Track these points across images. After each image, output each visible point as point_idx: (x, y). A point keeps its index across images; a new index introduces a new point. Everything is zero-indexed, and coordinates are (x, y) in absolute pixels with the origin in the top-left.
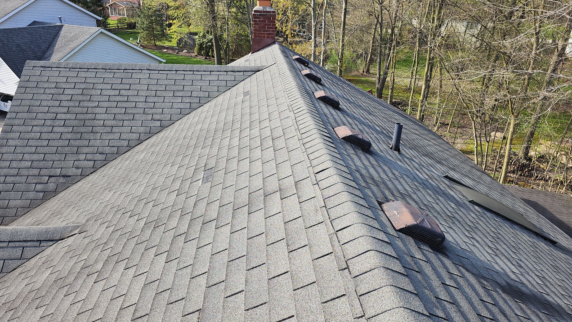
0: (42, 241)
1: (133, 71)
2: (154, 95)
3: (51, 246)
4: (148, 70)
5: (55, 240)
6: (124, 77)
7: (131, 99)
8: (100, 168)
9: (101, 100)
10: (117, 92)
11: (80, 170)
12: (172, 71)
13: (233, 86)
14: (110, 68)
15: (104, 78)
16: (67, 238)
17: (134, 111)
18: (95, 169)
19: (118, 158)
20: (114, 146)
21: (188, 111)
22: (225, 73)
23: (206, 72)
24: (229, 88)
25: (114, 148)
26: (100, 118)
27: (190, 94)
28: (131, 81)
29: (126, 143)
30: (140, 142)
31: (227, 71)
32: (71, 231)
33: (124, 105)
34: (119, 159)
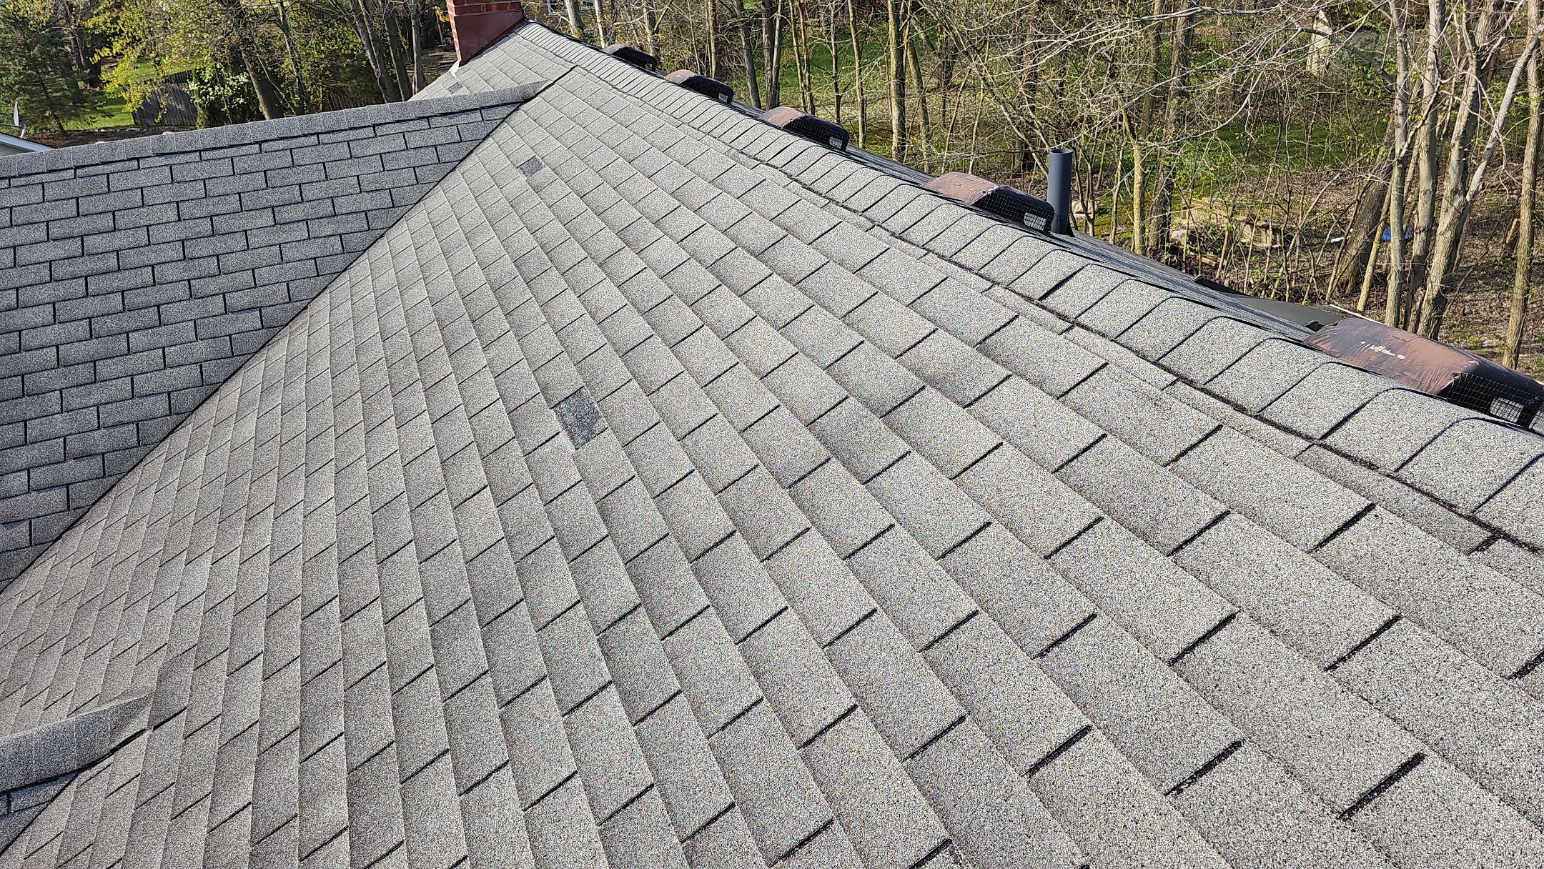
0: (13, 790)
1: (107, 168)
2: (210, 232)
3: (54, 798)
4: (162, 155)
5: (62, 775)
6: (84, 194)
7: (131, 258)
8: (94, 504)
9: (25, 282)
10: (74, 247)
11: (24, 527)
12: (244, 145)
13: (462, 161)
14: (24, 172)
15: (11, 208)
16: (108, 755)
17: (154, 295)
18: (76, 515)
19: (149, 459)
20: (122, 424)
21: (340, 262)
22: (424, 124)
23: (362, 130)
24: (449, 166)
25: (123, 429)
26: (35, 343)
27: (331, 209)
28: (112, 202)
29: (161, 404)
30: (211, 390)
31: (428, 118)
32: (117, 727)
33: (115, 281)
34: (156, 463)
